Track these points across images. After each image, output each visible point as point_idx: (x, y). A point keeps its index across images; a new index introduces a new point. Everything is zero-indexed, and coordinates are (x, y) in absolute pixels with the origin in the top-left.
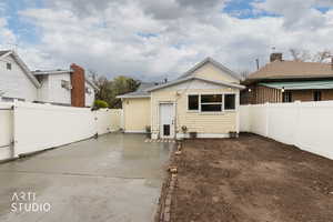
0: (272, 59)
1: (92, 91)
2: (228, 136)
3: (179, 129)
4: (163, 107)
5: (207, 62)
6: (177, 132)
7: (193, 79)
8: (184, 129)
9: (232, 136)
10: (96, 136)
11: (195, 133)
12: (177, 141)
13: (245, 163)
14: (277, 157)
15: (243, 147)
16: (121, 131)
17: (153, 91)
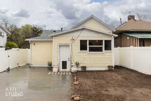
0: (129, 19)
1: (5, 34)
2: (107, 69)
3: (74, 64)
4: (61, 48)
5: (91, 18)
6: (72, 66)
7: (83, 29)
8: (77, 64)
9: (110, 69)
10: (8, 70)
11: (85, 67)
12: (72, 73)
13: (126, 90)
14: (144, 84)
15: (119, 77)
16: (28, 66)
17: (55, 36)
